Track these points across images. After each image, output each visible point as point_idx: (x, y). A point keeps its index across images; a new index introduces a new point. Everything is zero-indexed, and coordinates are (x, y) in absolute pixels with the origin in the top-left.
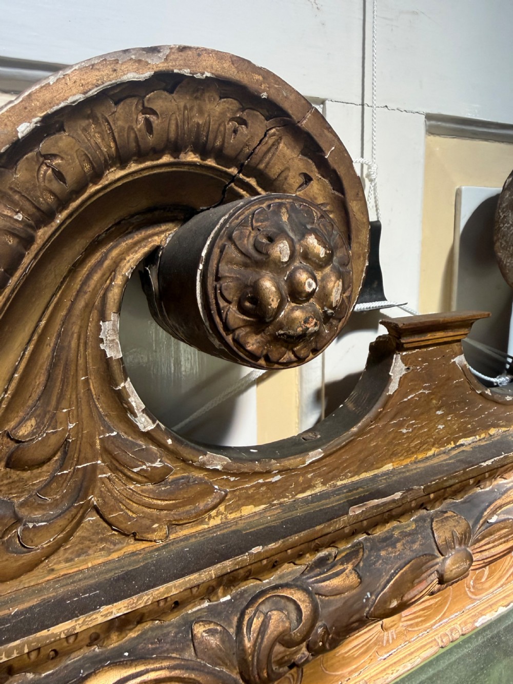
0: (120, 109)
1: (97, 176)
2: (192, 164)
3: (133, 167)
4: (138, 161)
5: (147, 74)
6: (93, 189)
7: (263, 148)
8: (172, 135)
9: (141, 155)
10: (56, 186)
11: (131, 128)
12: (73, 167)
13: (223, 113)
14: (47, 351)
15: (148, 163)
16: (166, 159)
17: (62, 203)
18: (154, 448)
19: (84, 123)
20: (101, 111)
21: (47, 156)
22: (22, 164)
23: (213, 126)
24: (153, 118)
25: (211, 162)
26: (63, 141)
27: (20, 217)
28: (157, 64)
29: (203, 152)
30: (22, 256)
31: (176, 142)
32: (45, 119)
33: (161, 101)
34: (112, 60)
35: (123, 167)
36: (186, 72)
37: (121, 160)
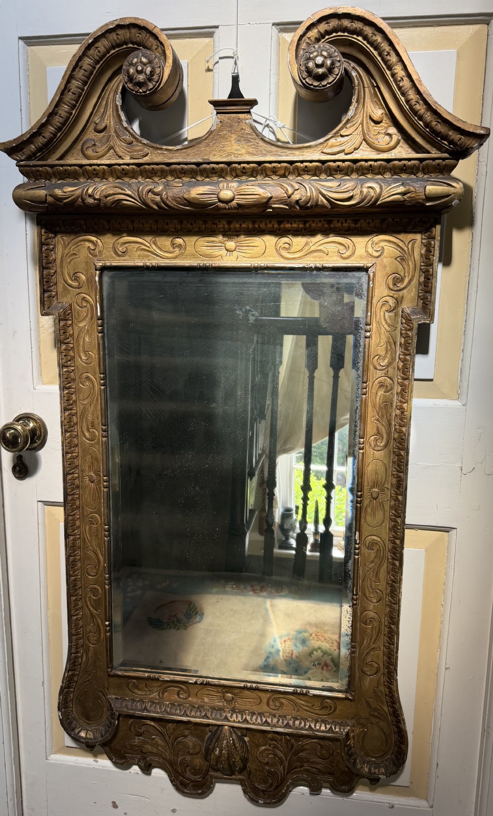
0: (111, 35)
1: (108, 52)
2: (131, 47)
3: (117, 49)
4: (118, 47)
5: (114, 26)
6: (108, 55)
7: (145, 40)
8: (123, 40)
9: (118, 45)
10: (98, 54)
11: (114, 39)
12: (102, 49)
13: (135, 32)
14: (104, 102)
15: (120, 48)
16: (125, 46)
17: (101, 59)
18: (127, 133)
19: (104, 39)
20: (107, 35)
21: (97, 48)
22: (92, 49)
23: (133, 36)
24: (119, 36)
25: (135, 46)
26: (99, 44)
27: (92, 61)
28: (116, 23)
29: (133, 43)
30: (93, 72)
31: (125, 41)
32: (94, 39)
33: (120, 32)
34: (107, 25)
35: (114, 49)
36: (123, 23)
37: (113, 47)
